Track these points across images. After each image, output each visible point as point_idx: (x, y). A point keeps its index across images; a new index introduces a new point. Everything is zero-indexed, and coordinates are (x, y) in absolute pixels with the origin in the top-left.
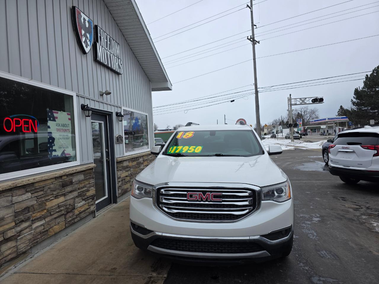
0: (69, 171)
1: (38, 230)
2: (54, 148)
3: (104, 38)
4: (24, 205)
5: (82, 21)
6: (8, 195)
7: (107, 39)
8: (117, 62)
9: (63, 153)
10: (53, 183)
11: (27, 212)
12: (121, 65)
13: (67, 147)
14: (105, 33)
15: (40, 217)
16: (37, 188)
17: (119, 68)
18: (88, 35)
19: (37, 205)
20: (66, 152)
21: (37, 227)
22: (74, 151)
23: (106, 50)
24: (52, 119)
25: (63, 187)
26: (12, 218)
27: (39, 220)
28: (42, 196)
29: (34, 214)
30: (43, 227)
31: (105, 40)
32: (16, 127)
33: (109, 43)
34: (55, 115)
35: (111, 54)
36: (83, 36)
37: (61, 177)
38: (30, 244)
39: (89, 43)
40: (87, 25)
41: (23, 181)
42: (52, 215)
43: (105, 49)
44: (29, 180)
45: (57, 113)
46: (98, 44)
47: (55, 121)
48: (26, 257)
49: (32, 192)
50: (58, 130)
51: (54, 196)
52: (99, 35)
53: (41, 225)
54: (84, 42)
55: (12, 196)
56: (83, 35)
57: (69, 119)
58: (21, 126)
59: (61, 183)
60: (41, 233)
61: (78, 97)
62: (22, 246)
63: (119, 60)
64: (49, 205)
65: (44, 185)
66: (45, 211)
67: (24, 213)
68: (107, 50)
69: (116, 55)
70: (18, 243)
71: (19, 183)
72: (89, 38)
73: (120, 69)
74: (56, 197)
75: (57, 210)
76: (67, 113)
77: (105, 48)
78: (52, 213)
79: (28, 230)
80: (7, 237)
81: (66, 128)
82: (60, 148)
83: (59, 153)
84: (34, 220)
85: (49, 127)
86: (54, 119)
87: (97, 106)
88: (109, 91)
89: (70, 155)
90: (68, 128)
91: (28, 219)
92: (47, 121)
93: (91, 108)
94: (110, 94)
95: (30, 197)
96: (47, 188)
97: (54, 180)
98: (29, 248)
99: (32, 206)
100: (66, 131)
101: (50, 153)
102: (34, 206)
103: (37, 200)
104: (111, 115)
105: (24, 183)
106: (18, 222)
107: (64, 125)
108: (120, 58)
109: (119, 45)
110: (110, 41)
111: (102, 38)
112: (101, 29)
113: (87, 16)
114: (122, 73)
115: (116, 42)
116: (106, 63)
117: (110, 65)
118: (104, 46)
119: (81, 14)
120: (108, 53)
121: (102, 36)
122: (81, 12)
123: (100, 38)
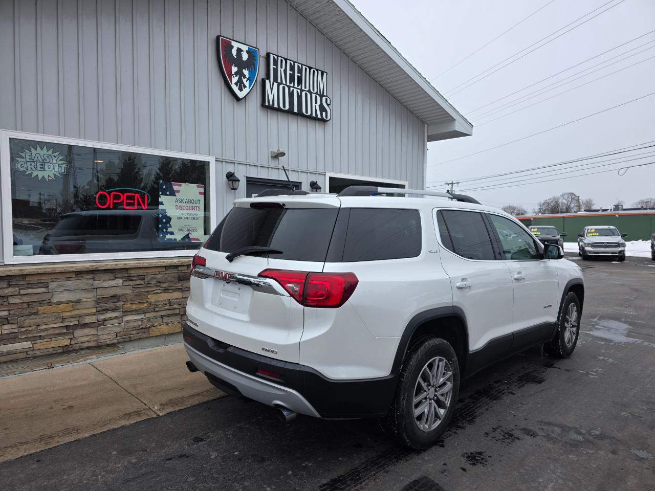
0: (190, 261)
1: (131, 325)
2: (169, 230)
3: (285, 71)
4: (112, 292)
5: (234, 52)
6: (88, 277)
7: (292, 68)
8: (316, 103)
9: (187, 236)
10: (161, 273)
11: (115, 300)
12: (328, 105)
13: (195, 230)
14: (288, 62)
15: (136, 310)
16: (133, 275)
17: (322, 109)
18: (246, 72)
19: (132, 296)
20: (191, 236)
21: (131, 321)
23: (289, 87)
24: (168, 193)
25: (179, 280)
26: (93, 303)
27: (134, 313)
28: (142, 286)
29: (125, 304)
30: (140, 323)
31: (288, 72)
32: (113, 203)
33: (296, 74)
34: (175, 188)
35: (302, 91)
36: (233, 75)
37: (176, 267)
38: (119, 338)
39: (247, 84)
40: (245, 57)
41: (107, 265)
42: (157, 311)
43: (288, 86)
44: (116, 265)
45: (180, 185)
46: (267, 82)
47: (175, 196)
48: (115, 351)
49: (124, 279)
50: (178, 207)
51: (161, 289)
52: (272, 66)
53: (138, 320)
54: (236, 84)
55: (94, 279)
56: (233, 73)
57: (200, 193)
58: (122, 202)
59: (176, 274)
60: (136, 329)
61: (220, 164)
62: (106, 337)
63: (324, 99)
64: (152, 298)
65: (145, 274)
66: (146, 305)
67: (112, 301)
68: (293, 87)
69: (315, 91)
70: (100, 333)
71: (102, 266)
72: (247, 77)
73: (324, 113)
74: (166, 290)
75: (166, 307)
77: (288, 84)
78: (157, 309)
79: (116, 321)
80: (83, 322)
81: (194, 205)
82: (180, 230)
83: (178, 237)
84: (126, 312)
85: (162, 204)
86: (173, 193)
87: (263, 174)
88: (281, 150)
89: (199, 240)
90: (198, 205)
91: (116, 309)
92: (159, 196)
93: (247, 177)
94: (283, 154)
95: (121, 285)
96: (150, 277)
97: (164, 269)
98: (116, 341)
99: (122, 295)
100: (193, 208)
101: (161, 235)
102: (127, 296)
103: (133, 289)
104: (298, 186)
105: (109, 267)
106: (101, 309)
107: (190, 201)
108: (325, 94)
109: (325, 74)
110: (300, 71)
111: (281, 70)
112: (278, 56)
113: (245, 44)
114: (328, 118)
115: (317, 70)
116: (287, 107)
117: (296, 110)
118: (284, 82)
119: (233, 43)
120: (295, 90)
121: (281, 67)
122: (232, 41)
123: (275, 71)
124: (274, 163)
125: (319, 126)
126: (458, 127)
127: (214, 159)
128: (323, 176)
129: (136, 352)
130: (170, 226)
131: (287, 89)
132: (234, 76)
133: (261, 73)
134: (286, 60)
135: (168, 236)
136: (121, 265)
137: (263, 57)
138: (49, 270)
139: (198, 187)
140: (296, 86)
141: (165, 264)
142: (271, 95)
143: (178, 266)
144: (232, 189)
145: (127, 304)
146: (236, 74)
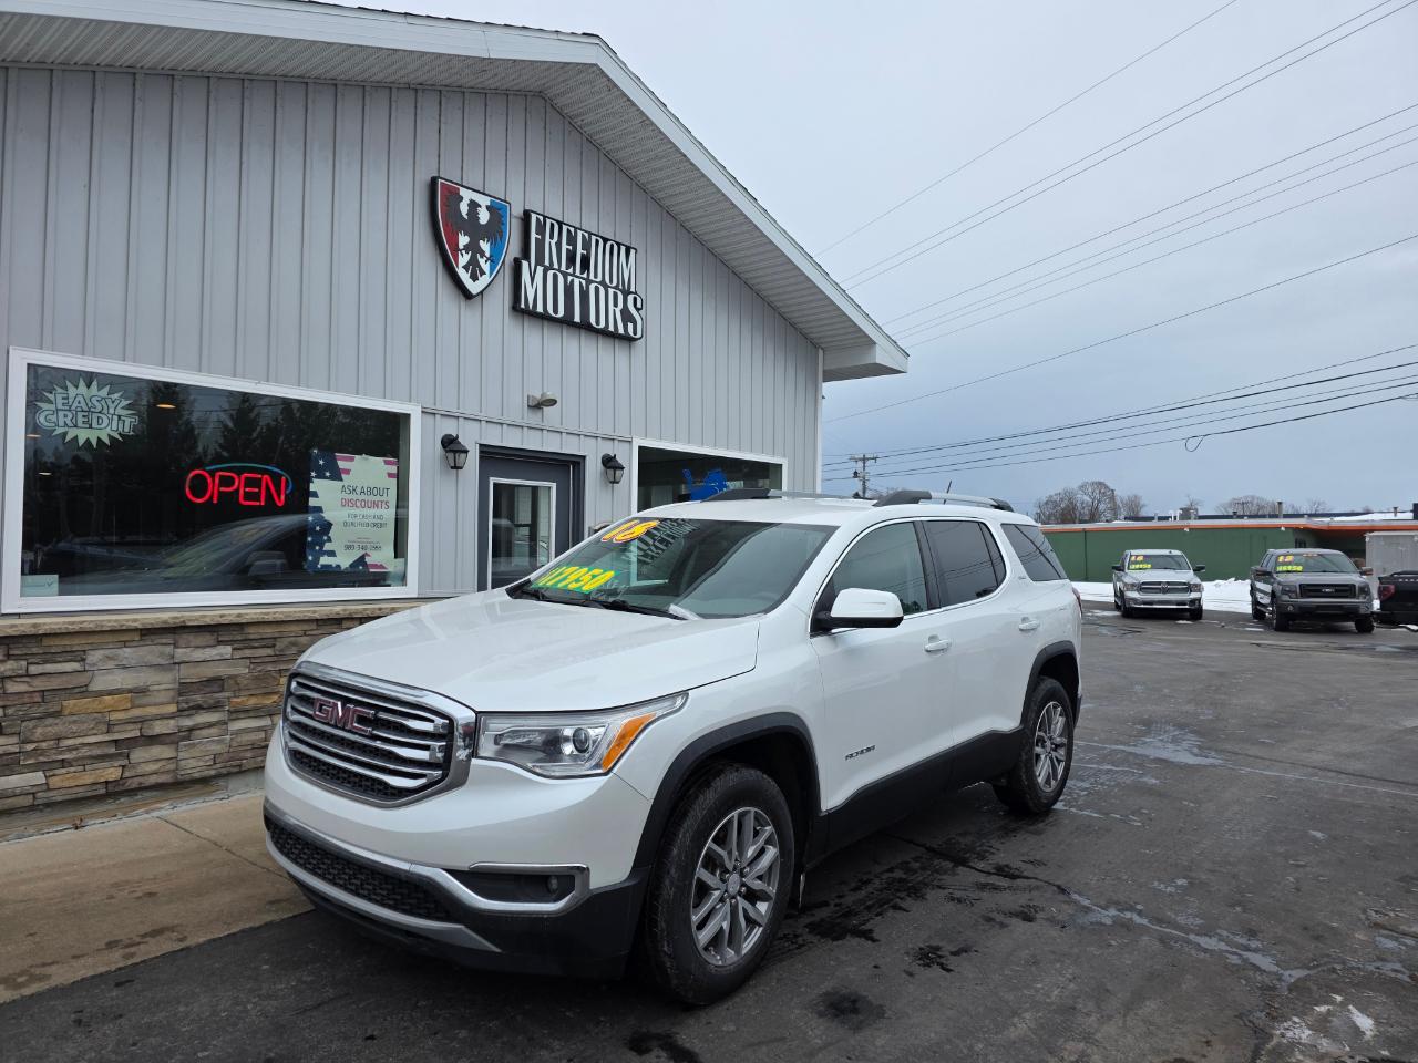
0: (366, 609)
1: (246, 738)
2: (327, 547)
3: (559, 245)
4: (208, 672)
5: (464, 208)
6: (164, 641)
7: (572, 240)
8: (616, 305)
9: (361, 561)
10: (308, 633)
11: (215, 688)
12: (638, 310)
13: (376, 547)
14: (565, 228)
15: (256, 709)
16: (252, 637)
17: (627, 317)
18: (485, 246)
19: (248, 679)
20: (367, 559)
21: (240, 732)
22: (402, 560)
23: (565, 275)
24: (328, 474)
26: (171, 693)
27: (251, 714)
28: (267, 659)
29: (235, 697)
30: (262, 735)
31: (565, 247)
32: (219, 492)
33: (580, 251)
34: (342, 464)
35: (589, 282)
36: (460, 251)
37: (338, 621)
38: (218, 766)
39: (486, 267)
40: (484, 216)
41: (205, 616)
43: (562, 272)
44: (222, 616)
45: (352, 459)
46: (525, 264)
47: (342, 480)
48: (210, 794)
49: (235, 646)
50: (346, 503)
52: (533, 235)
53: (259, 729)
54: (466, 267)
55: (176, 645)
56: (461, 247)
57: (390, 475)
58: (237, 491)
60: (254, 747)
61: (431, 418)
62: (193, 763)
63: (631, 298)
65: (276, 635)
66: (275, 698)
67: (208, 689)
68: (573, 275)
69: (614, 284)
70: (181, 755)
71: (194, 618)
72: (488, 254)
73: (630, 326)
76: (385, 461)
77: (563, 268)
79: (213, 731)
80: (150, 733)
81: (378, 498)
82: (348, 547)
83: (344, 560)
84: (236, 712)
85: (315, 495)
86: (337, 475)
87: (513, 440)
88: (550, 395)
89: (384, 568)
90: (384, 498)
91: (216, 707)
92: (309, 480)
93: (481, 445)
94: (553, 402)
95: (229, 656)
96: (286, 641)
97: (314, 626)
98: (213, 772)
99: (230, 677)
100: (375, 505)
101: (310, 558)
102: (239, 680)
103: (252, 666)
104: (579, 463)
105: (208, 621)
106: (186, 706)
107: (370, 491)
108: (633, 290)
109: (633, 252)
110: (586, 246)
111: (550, 243)
112: (545, 217)
113: (484, 194)
114: (639, 335)
115: (619, 244)
116: (561, 313)
117: (577, 319)
118: (556, 266)
119: (463, 191)
120: (577, 281)
121: (552, 237)
122: (461, 188)
123: (540, 244)
124: (534, 419)
125: (621, 351)
126: (881, 356)
127: (420, 409)
128: (627, 445)
129: (249, 795)
130: (329, 540)
131: (561, 279)
132: (464, 252)
133: (512, 248)
134: (560, 224)
135: (324, 560)
136: (231, 616)
137: (516, 217)
138: (91, 625)
139: (387, 463)
140: (578, 273)
141: (317, 616)
142: (532, 289)
143: (343, 619)
144: (452, 468)
145: (239, 697)
146: (467, 248)
